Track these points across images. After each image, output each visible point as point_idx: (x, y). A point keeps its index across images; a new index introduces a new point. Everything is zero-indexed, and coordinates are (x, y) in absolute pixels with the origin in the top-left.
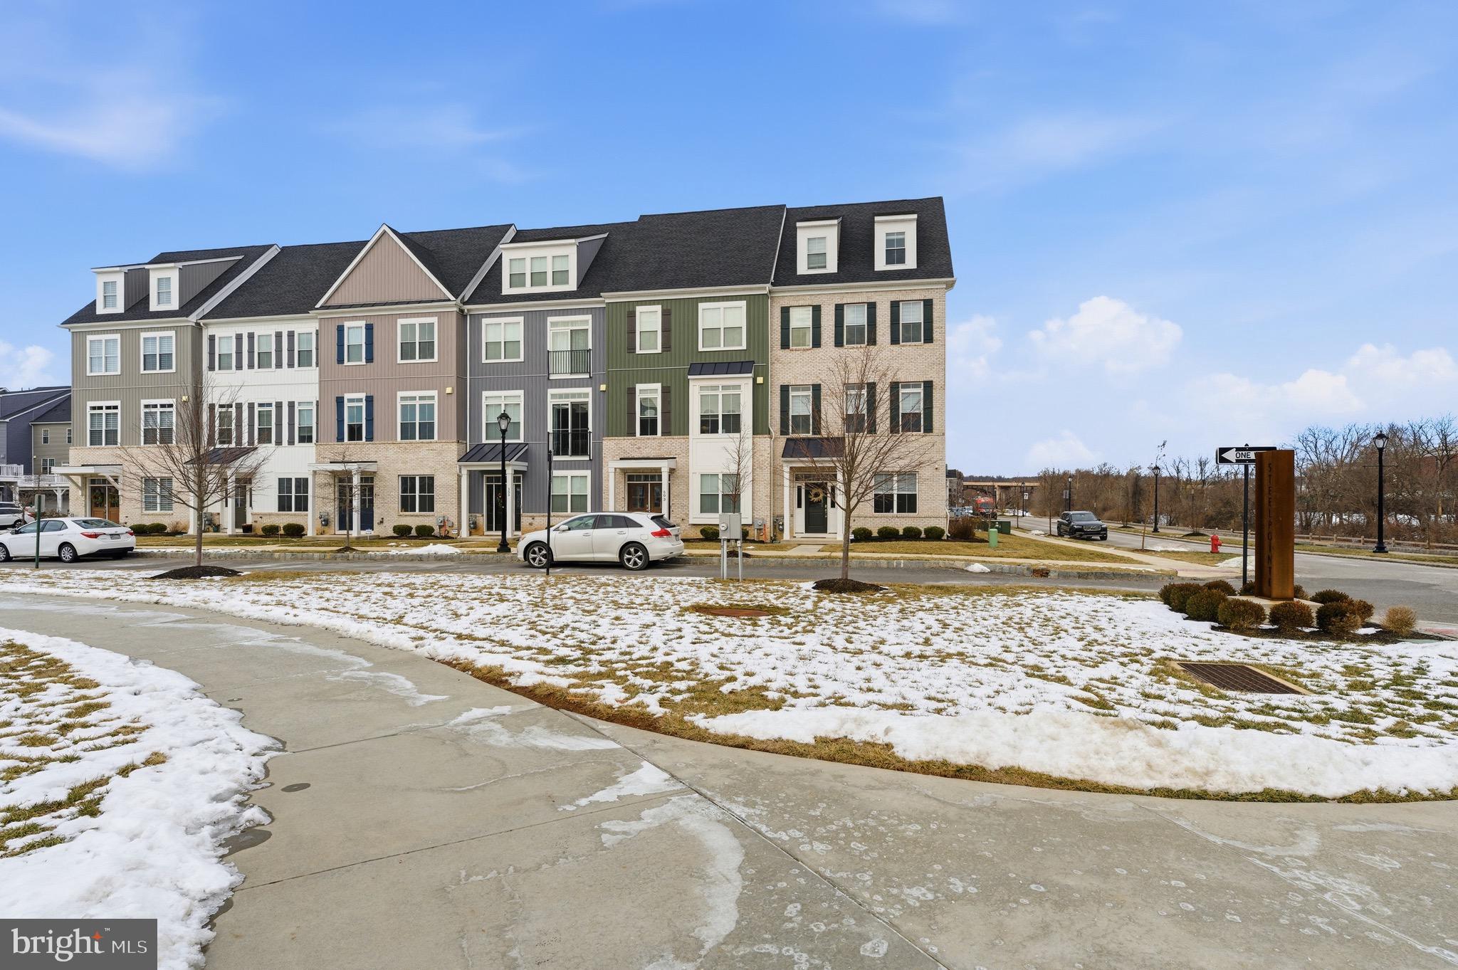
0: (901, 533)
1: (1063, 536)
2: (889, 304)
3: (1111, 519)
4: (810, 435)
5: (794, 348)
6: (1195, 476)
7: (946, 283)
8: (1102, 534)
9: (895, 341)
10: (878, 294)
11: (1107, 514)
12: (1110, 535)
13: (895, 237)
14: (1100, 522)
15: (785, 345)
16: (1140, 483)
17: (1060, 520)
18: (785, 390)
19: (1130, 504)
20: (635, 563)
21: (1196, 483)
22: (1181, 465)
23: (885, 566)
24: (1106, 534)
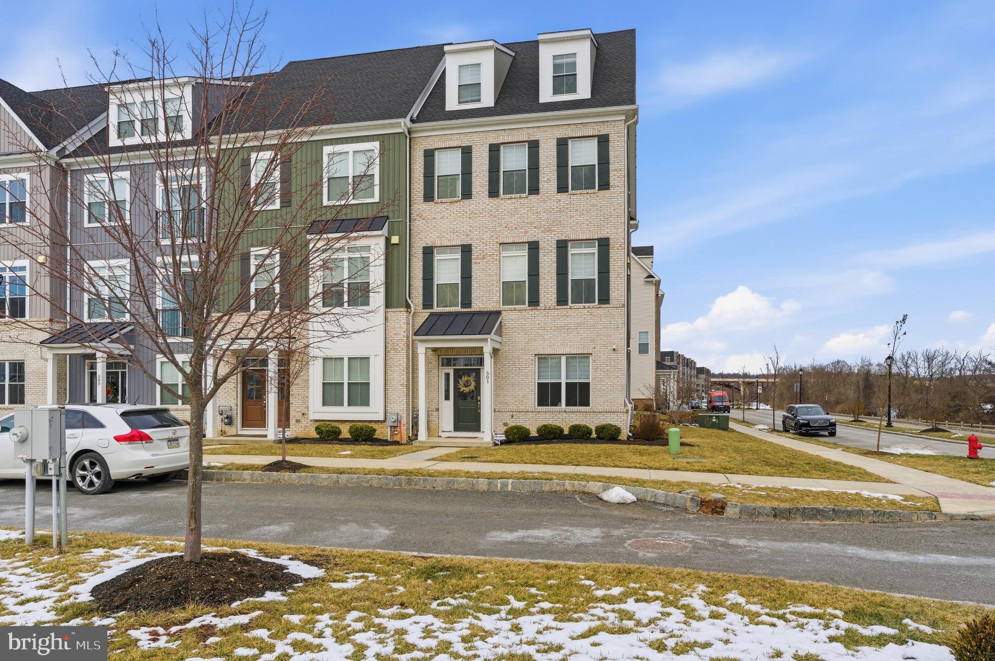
0: (566, 432)
1: (788, 431)
2: (555, 142)
3: (843, 412)
4: (458, 309)
5: (439, 200)
6: (923, 372)
7: (625, 113)
8: (830, 429)
9: (562, 188)
10: (541, 129)
11: (839, 407)
12: (839, 429)
13: (565, 61)
14: (828, 417)
15: (428, 197)
16: (871, 378)
17: (786, 414)
18: (428, 252)
19: (861, 398)
20: (91, 484)
21: (924, 378)
22: (909, 362)
23: (485, 488)
24: (835, 429)
